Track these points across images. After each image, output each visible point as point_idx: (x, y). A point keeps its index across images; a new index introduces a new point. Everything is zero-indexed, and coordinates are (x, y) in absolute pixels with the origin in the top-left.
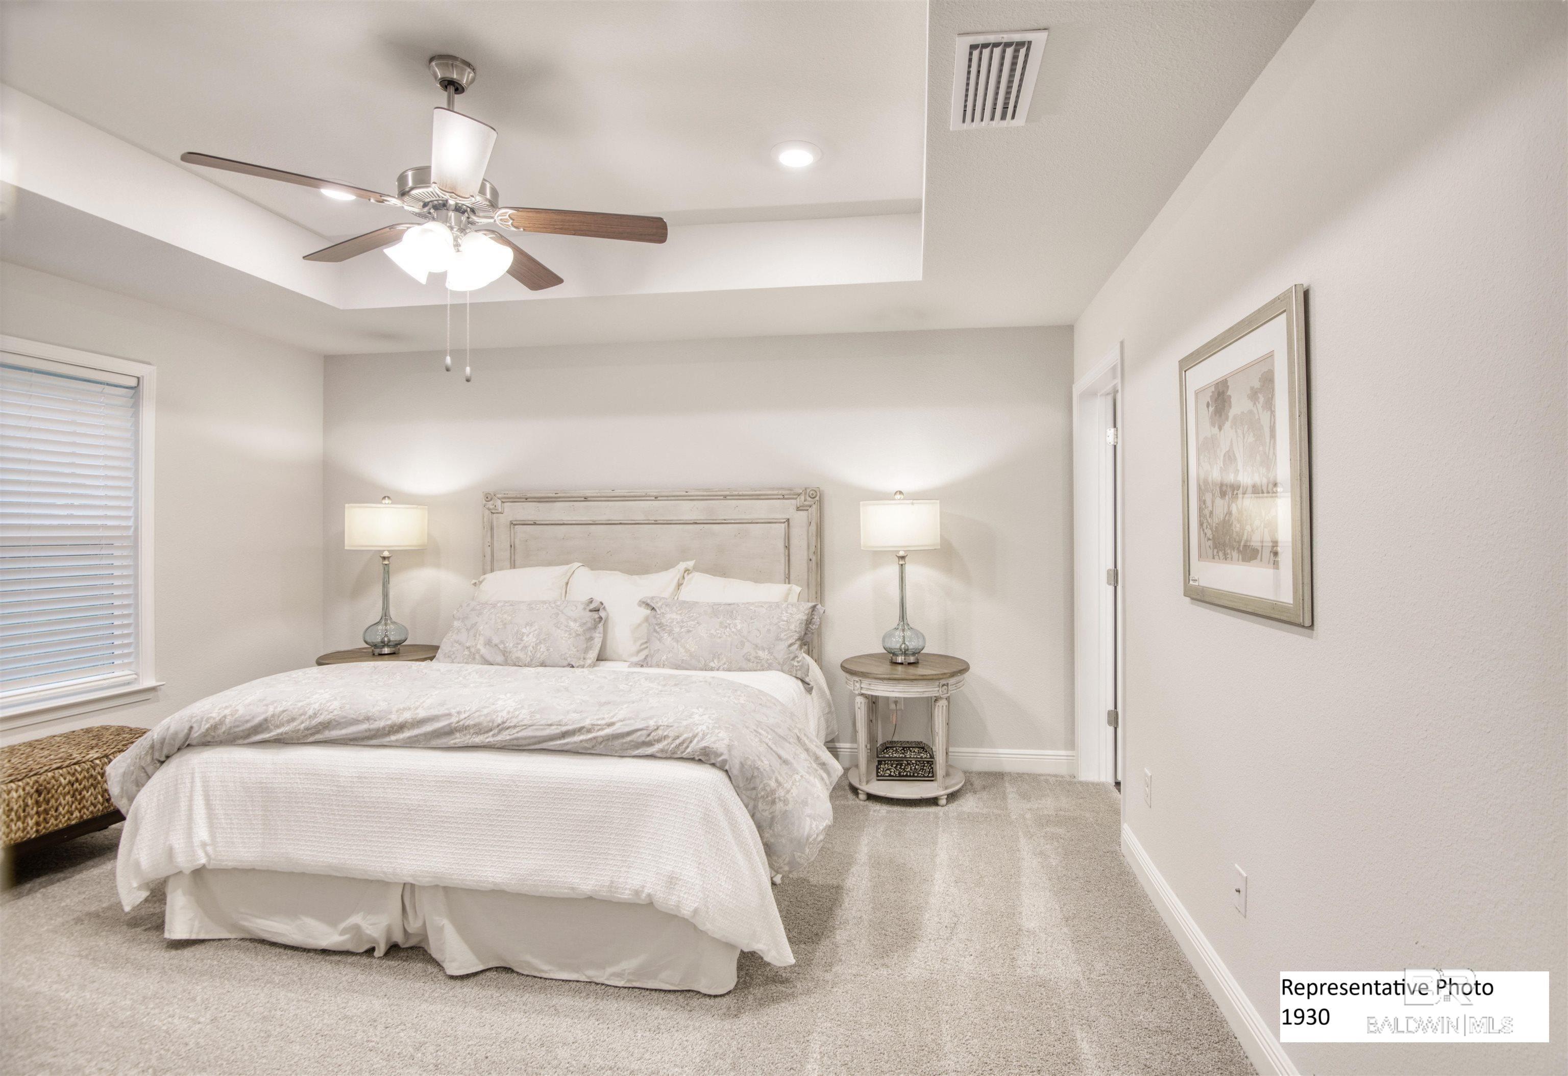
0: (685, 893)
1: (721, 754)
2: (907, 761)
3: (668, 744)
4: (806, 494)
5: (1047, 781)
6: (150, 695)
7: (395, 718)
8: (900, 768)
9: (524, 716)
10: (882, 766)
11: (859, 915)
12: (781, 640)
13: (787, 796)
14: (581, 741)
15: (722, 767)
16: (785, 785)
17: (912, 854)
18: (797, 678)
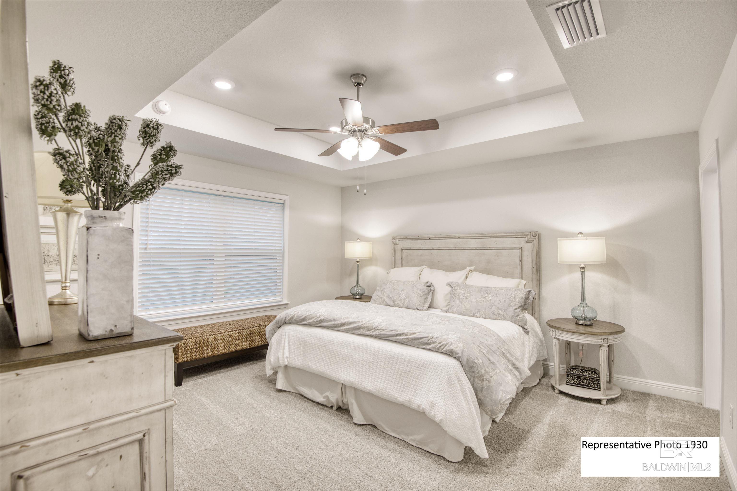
0: (437, 411)
1: (458, 354)
2: (584, 377)
3: (436, 345)
4: (530, 235)
5: (680, 404)
6: (286, 306)
7: (343, 321)
8: (580, 380)
9: (383, 326)
10: (569, 378)
11: (534, 447)
12: (511, 306)
13: (490, 379)
14: (403, 339)
15: (458, 359)
16: (490, 374)
17: (575, 425)
18: (520, 326)
